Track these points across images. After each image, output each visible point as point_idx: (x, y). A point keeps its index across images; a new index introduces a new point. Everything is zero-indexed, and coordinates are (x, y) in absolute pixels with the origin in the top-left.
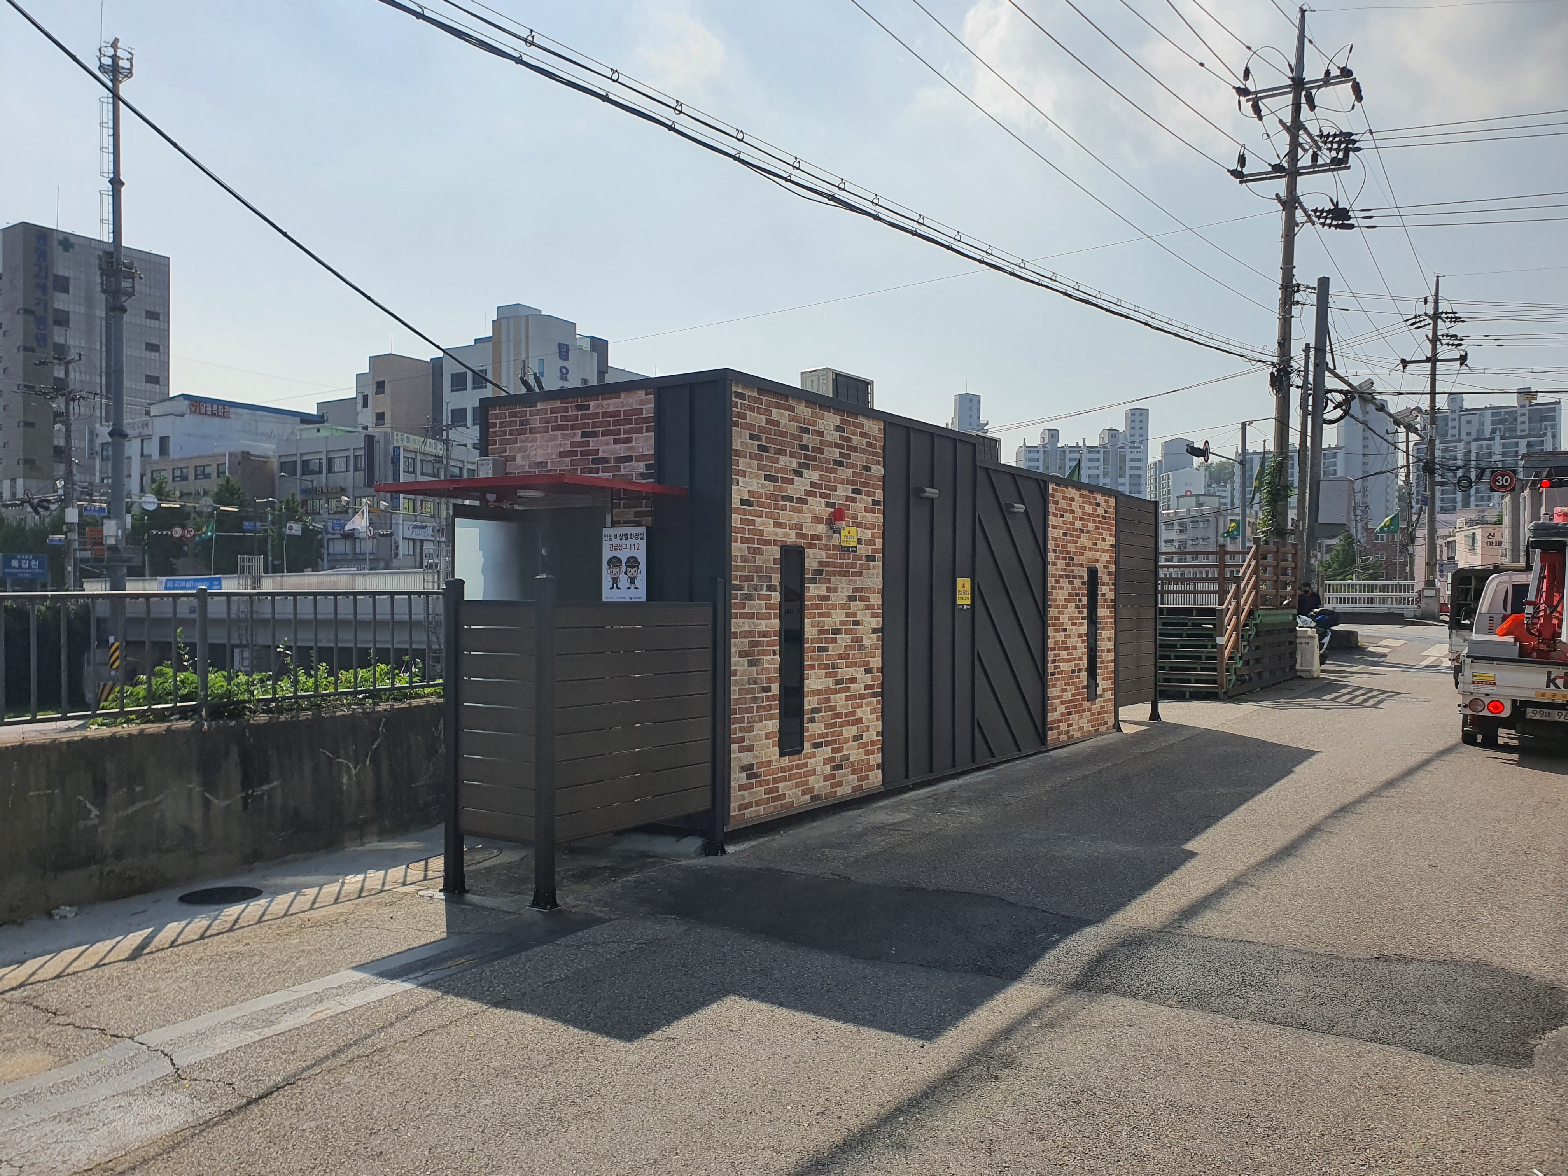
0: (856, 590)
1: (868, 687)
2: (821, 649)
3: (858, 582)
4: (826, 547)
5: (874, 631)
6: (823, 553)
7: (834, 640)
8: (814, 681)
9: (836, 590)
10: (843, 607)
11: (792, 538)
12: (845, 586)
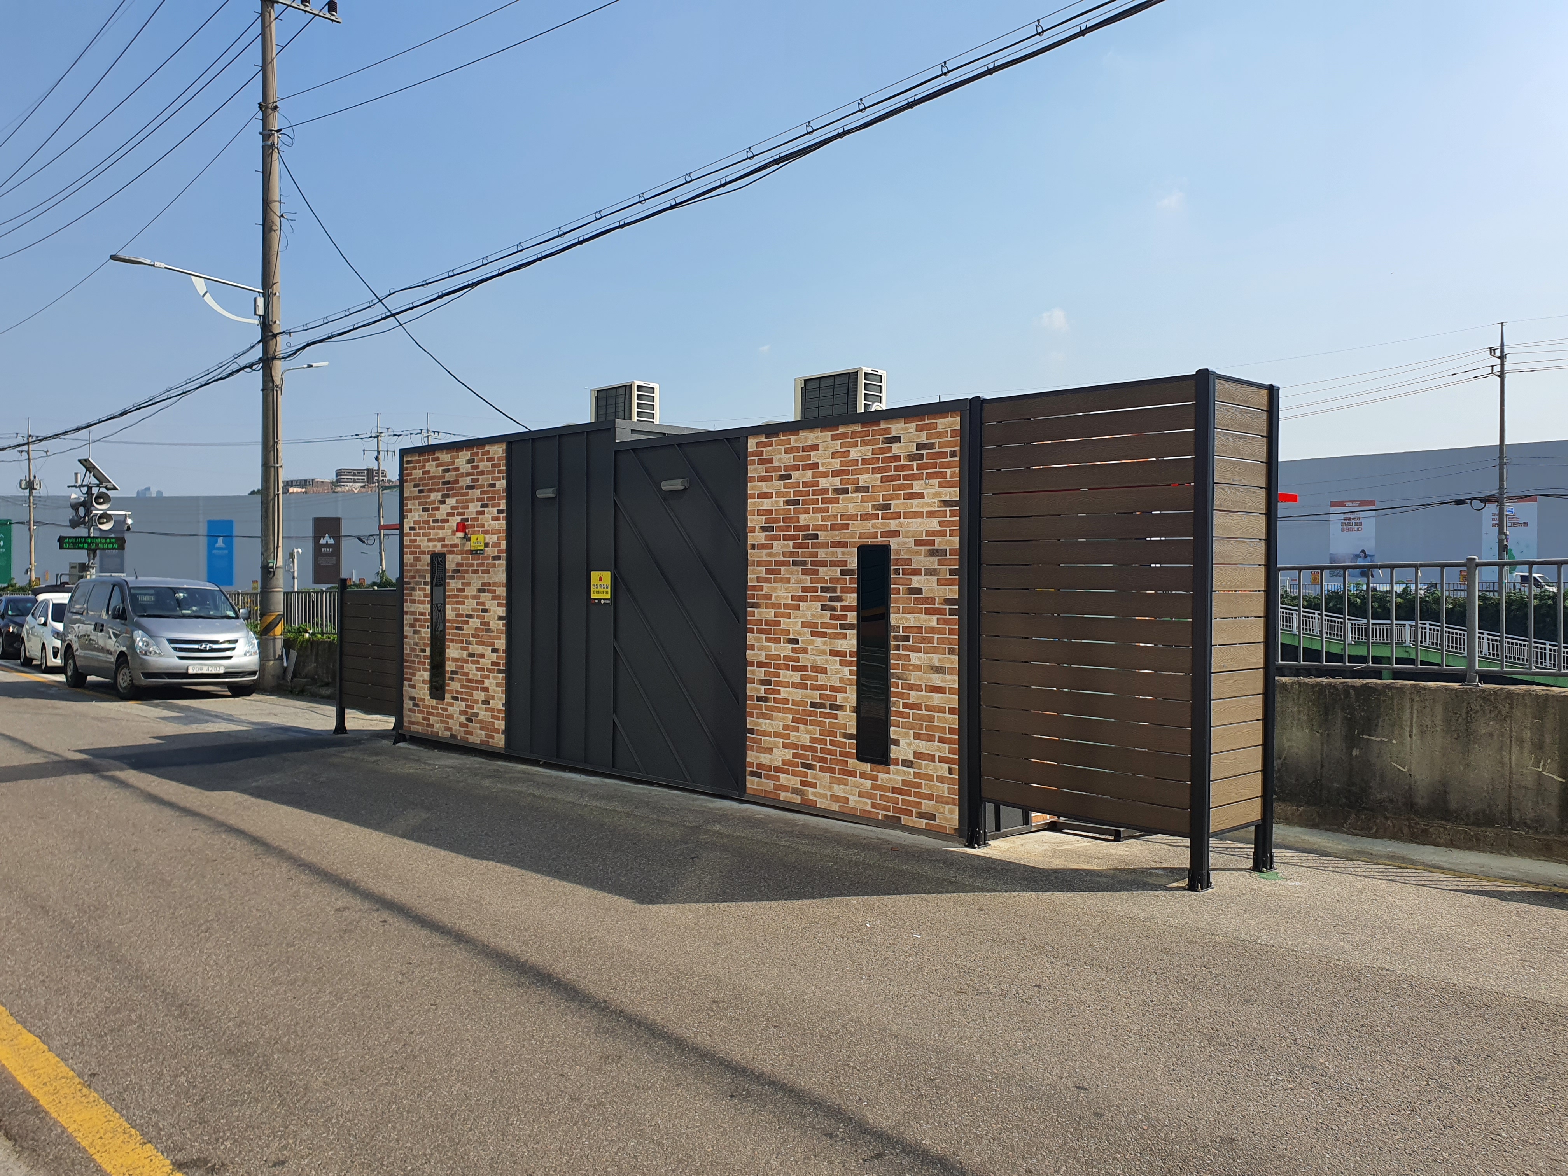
0: (484, 584)
1: (493, 664)
2: (458, 628)
3: (486, 578)
4: (462, 552)
5: (500, 618)
6: (460, 557)
7: (467, 623)
8: (453, 651)
9: (468, 584)
10: (475, 597)
11: (438, 548)
12: (476, 582)
